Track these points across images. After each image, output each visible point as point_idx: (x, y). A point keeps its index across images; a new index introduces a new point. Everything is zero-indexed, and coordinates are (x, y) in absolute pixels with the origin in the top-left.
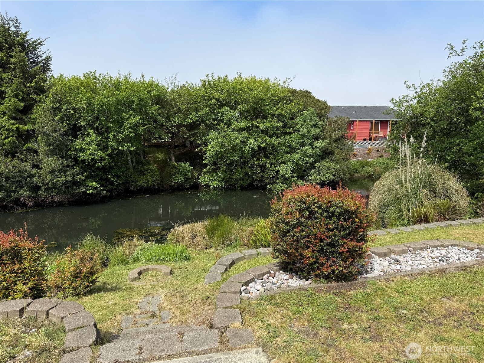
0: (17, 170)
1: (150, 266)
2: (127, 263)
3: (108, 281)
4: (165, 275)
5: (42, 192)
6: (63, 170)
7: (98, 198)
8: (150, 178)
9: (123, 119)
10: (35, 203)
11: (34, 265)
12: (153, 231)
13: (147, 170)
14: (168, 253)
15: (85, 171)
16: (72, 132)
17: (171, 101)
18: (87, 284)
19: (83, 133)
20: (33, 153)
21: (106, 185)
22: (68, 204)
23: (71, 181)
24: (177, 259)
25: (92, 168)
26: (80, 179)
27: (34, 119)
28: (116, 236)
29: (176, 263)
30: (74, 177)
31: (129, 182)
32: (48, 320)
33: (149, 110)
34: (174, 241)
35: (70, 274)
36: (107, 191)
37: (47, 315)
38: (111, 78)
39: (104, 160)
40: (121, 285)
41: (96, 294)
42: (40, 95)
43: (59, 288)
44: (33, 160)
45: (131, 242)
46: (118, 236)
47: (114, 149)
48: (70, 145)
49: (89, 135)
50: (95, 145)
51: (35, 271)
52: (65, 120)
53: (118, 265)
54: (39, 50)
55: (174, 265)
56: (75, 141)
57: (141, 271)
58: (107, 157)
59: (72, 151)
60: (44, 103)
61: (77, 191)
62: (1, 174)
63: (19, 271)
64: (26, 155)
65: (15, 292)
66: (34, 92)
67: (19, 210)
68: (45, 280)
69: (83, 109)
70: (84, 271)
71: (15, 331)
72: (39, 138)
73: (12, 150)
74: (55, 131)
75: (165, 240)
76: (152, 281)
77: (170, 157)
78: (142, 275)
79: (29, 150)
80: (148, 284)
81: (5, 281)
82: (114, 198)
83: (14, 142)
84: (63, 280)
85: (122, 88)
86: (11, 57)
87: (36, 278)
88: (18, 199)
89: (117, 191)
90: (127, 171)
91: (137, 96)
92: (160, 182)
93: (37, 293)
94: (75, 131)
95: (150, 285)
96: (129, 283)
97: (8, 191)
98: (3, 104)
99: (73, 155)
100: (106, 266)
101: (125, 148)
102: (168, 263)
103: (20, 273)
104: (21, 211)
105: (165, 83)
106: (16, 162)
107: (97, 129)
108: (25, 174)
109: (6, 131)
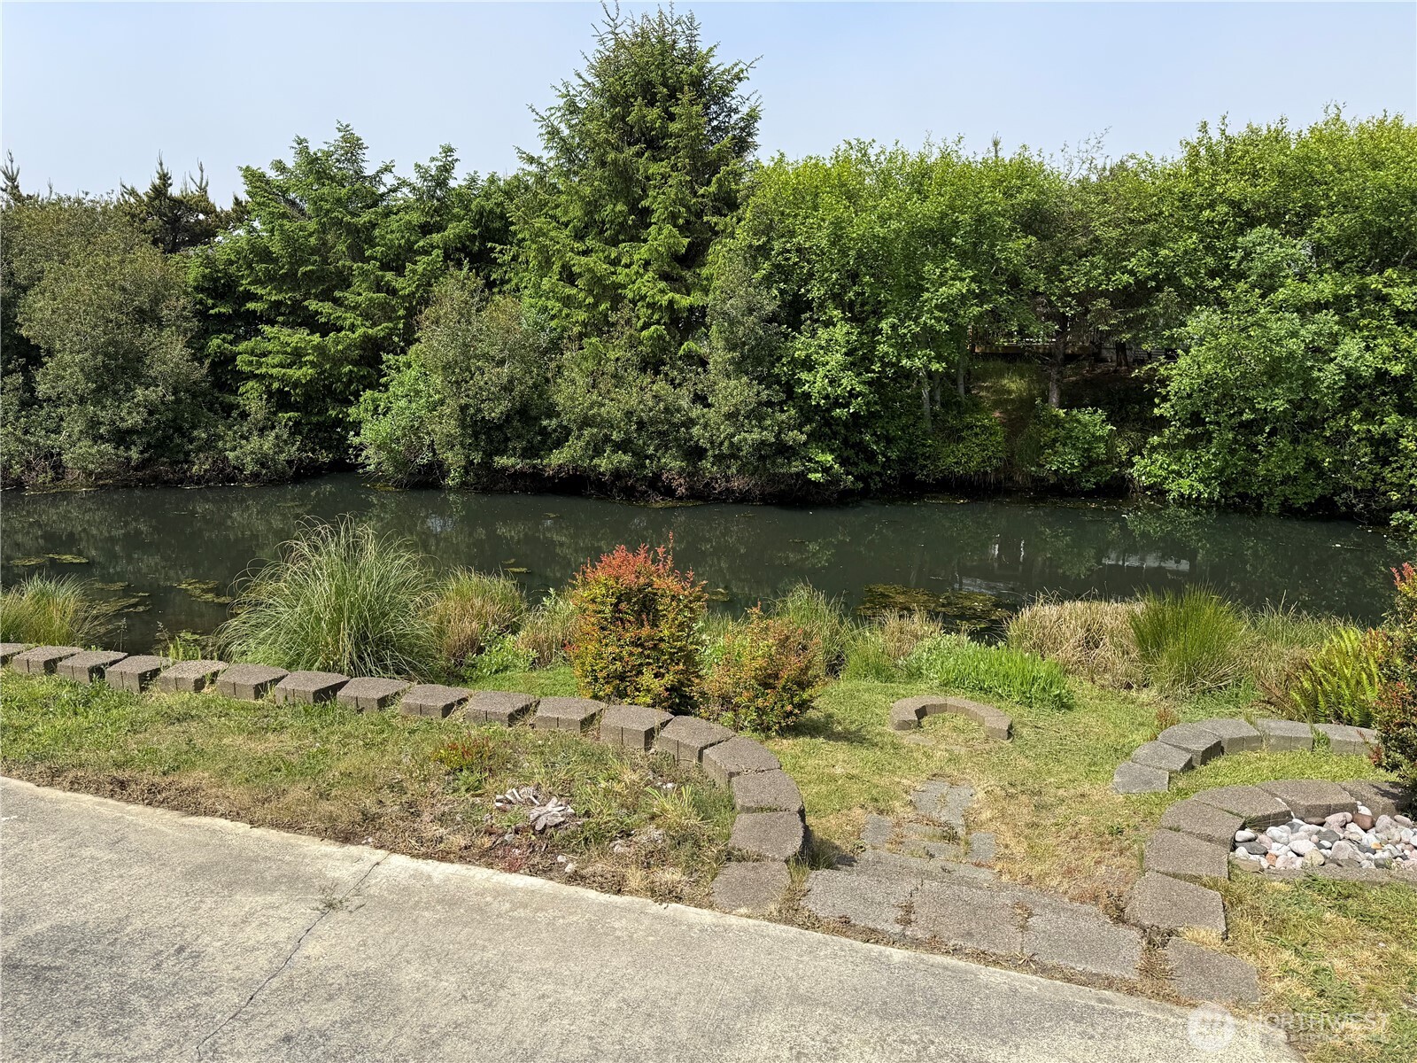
0: (662, 405)
1: (951, 700)
2: (890, 679)
3: (838, 713)
4: (992, 734)
5: (706, 464)
6: (757, 415)
7: (835, 494)
8: (977, 449)
9: (924, 279)
10: (690, 488)
11: (679, 636)
12: (967, 603)
13: (971, 428)
14: (1006, 676)
15: (809, 422)
16: (789, 315)
17: (1075, 216)
18: (789, 708)
19: (815, 317)
20: (697, 367)
21: (856, 460)
22: (760, 500)
23: (771, 445)
24: (1031, 698)
25: (826, 415)
26: (794, 441)
27: (707, 279)
28: (870, 601)
29: (1028, 709)
30: (780, 433)
31: (917, 458)
32: (701, 771)
33: (1001, 251)
34: (1026, 644)
35: (753, 674)
36: (857, 478)
37: (700, 758)
38: (903, 157)
40: (869, 732)
41: (807, 739)
42: (726, 216)
43: (726, 701)
44: (695, 384)
45: (906, 621)
46: (874, 602)
47: (888, 364)
48: (780, 347)
49: (829, 323)
50: (842, 354)
51: (681, 649)
52: (776, 282)
53: (866, 676)
54: (733, 94)
55: (1022, 712)
56: (794, 337)
57: (924, 707)
58: (866, 387)
59: (783, 365)
60: (732, 235)
61: (784, 470)
62: (629, 414)
63: (650, 644)
64: (681, 371)
65: (638, 690)
66: (713, 206)
67: (657, 502)
68: (698, 677)
69: (821, 251)
70: (785, 675)
71: (635, 777)
72: (714, 327)
73: (654, 356)
74: (750, 311)
75: (1002, 637)
76: (952, 741)
77: (1043, 392)
78: (926, 718)
79: (690, 358)
80: (943, 746)
81: (621, 659)
82: (871, 498)
83: (660, 337)
84: (737, 684)
85: (931, 187)
86: (672, 117)
87: (681, 666)
88: (657, 476)
89: (881, 481)
90: (914, 426)
91: (972, 207)
92: (1005, 464)
93: (680, 702)
94: (795, 311)
95: (946, 750)
96: (891, 730)
97: (640, 456)
98: (645, 241)
99: (785, 375)
100: (836, 672)
101: (918, 363)
102: (1003, 704)
103: (651, 649)
104: (661, 504)
105: (1062, 160)
106: (661, 386)
107: (851, 305)
108: (677, 418)
109: (647, 308)
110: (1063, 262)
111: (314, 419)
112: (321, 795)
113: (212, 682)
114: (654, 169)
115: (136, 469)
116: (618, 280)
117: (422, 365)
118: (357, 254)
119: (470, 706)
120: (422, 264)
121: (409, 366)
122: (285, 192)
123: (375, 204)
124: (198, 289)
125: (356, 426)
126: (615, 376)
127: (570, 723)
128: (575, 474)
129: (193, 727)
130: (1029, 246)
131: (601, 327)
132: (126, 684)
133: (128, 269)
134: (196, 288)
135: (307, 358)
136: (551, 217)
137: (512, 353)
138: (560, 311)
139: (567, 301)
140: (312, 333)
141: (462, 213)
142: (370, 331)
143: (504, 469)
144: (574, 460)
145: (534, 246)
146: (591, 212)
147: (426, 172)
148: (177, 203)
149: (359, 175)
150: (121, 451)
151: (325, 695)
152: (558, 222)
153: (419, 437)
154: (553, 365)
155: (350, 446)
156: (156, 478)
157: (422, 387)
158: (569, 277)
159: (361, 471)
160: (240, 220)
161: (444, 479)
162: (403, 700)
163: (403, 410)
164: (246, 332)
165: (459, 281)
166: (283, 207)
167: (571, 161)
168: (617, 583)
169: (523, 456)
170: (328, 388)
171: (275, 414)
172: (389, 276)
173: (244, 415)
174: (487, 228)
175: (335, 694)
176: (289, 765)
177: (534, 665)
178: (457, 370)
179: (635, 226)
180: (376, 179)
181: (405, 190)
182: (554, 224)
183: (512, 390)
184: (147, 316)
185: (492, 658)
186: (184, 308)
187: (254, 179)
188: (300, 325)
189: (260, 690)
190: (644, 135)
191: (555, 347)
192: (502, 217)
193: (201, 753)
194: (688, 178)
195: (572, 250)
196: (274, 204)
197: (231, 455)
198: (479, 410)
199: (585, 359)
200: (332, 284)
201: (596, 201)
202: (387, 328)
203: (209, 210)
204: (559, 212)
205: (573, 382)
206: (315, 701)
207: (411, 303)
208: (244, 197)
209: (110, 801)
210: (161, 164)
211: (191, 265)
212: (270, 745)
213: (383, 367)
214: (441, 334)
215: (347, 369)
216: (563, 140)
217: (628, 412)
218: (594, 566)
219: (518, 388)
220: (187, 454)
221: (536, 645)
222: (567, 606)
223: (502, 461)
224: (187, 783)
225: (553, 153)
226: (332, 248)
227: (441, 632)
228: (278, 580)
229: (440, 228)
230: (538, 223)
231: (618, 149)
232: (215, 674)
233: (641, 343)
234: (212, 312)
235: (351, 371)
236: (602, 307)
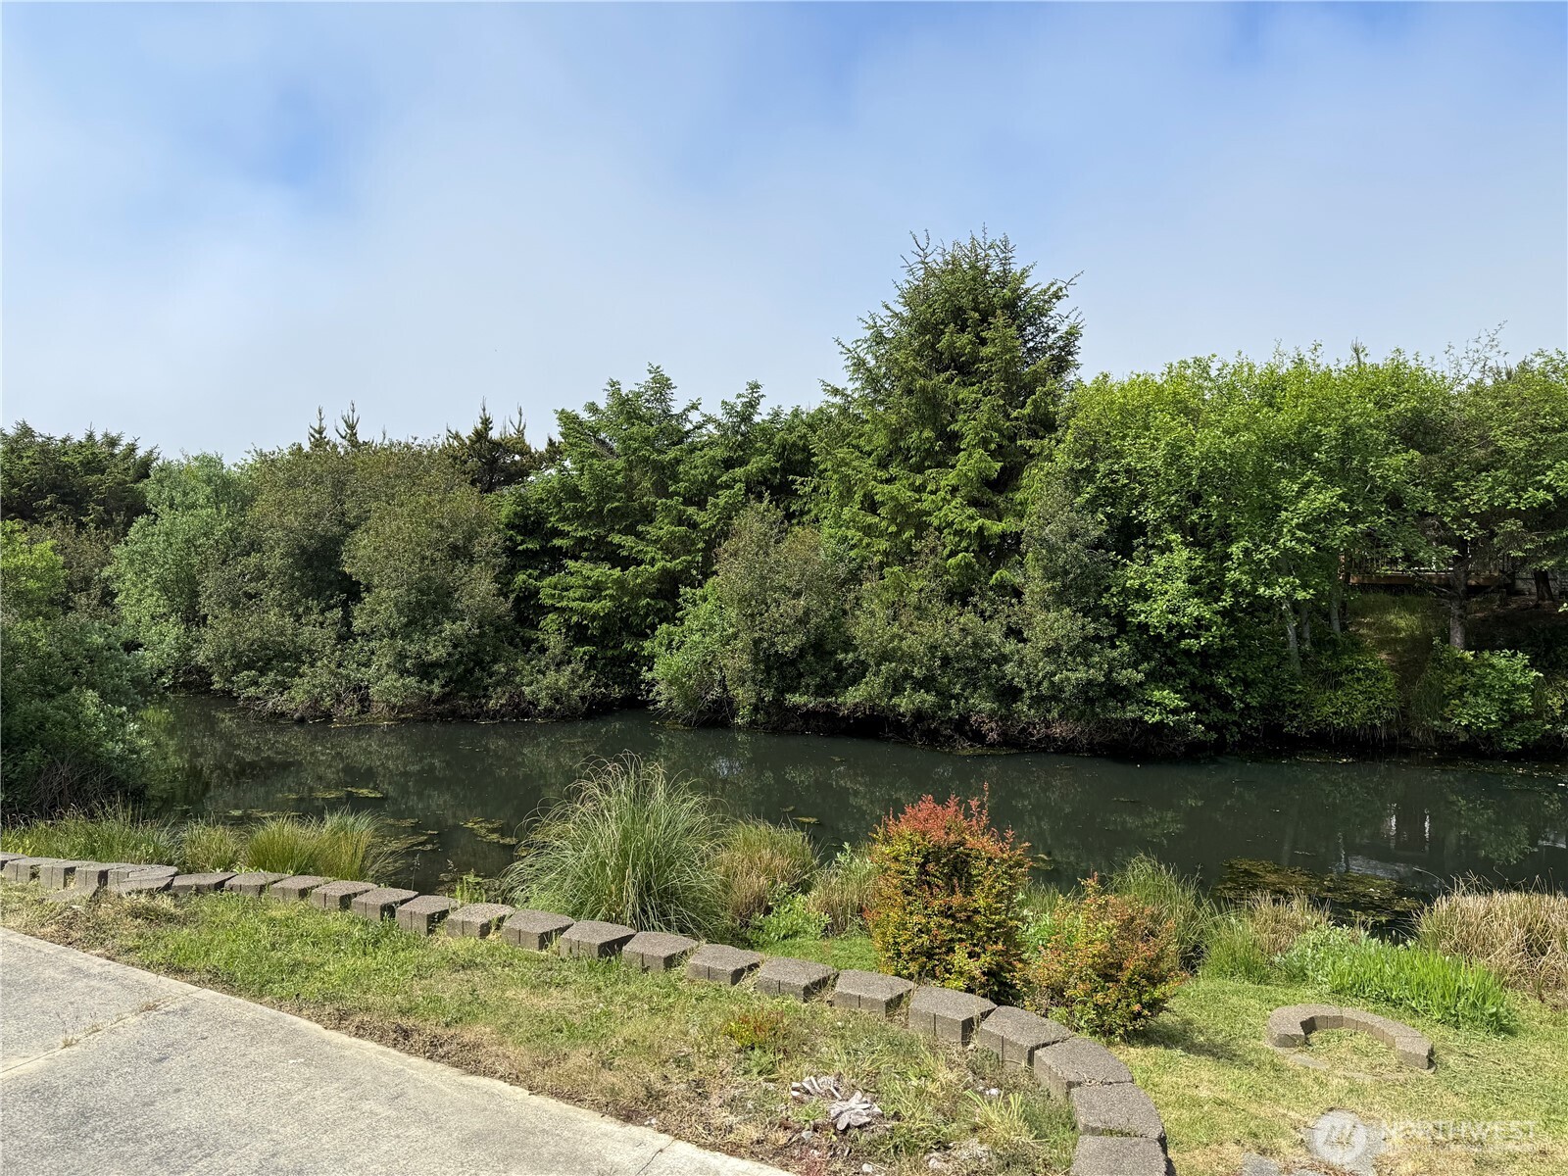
0: (969, 639)
1: (1348, 1012)
2: (1264, 979)
3: (1200, 1019)
4: (1406, 1060)
5: (1022, 706)
6: (1082, 651)
7: (1179, 745)
8: (1360, 697)
9: (1281, 498)
10: (1003, 734)
11: (996, 909)
12: (1360, 888)
13: (1352, 672)
14: (1421, 985)
15: (1147, 658)
16: (1118, 540)
17: (1468, 425)
18: (1136, 1008)
19: (1150, 542)
20: (1011, 598)
21: (1207, 706)
22: (1088, 750)
23: (1101, 685)
24: (1456, 1015)
25: (1168, 651)
26: (1129, 680)
27: (1021, 504)
28: (1231, 880)
29: (1453, 1031)
30: (1111, 671)
31: (1284, 706)
32: (1031, 1077)
33: (1376, 467)
34: (1445, 944)
35: (1090, 961)
36: (1208, 727)
37: (1030, 1061)
38: (1250, 369)
39: (1208, 629)
40: (1240, 1047)
41: (1161, 1050)
42: (1042, 438)
43: (1057, 993)
44: (1009, 616)
45: (1282, 908)
46: (1236, 882)
47: (1242, 593)
48: (1108, 576)
49: (1167, 548)
50: (1184, 582)
51: (999, 925)
52: (1102, 506)
53: (1232, 975)
54: (1051, 313)
55: (1446, 1034)
56: (1125, 565)
57: (1312, 1019)
58: (1218, 619)
59: (1113, 595)
60: (1050, 458)
61: (1117, 715)
62: (933, 648)
63: (962, 915)
64: (992, 602)
65: (948, 971)
66: (1029, 429)
67: (963, 748)
68: (1021, 961)
69: (1156, 472)
70: (1130, 965)
71: (952, 1076)
72: (1030, 555)
73: (962, 585)
74: (1073, 536)
75: (1411, 933)
76: (1352, 1066)
77: (1442, 631)
78: (1315, 1034)
79: (1002, 588)
80: (1338, 1072)
81: (928, 931)
82: (1228, 753)
83: (968, 565)
84: (1070, 973)
85: (1285, 398)
86: (983, 342)
87: (1000, 946)
88: (964, 719)
89: (1240, 732)
90: (1278, 667)
91: (1336, 419)
92: (1398, 717)
93: (1000, 989)
94: (1126, 536)
95: (1345, 1078)
96: (1270, 1046)
97: (944, 695)
98: (953, 467)
99: (1115, 606)
100: (1193, 967)
101: (1278, 592)
102: (1419, 1022)
103: (964, 921)
104: (969, 751)
105: (1447, 363)
106: (969, 618)
107: (1193, 529)
108: (988, 653)
109: (955, 535)
110: (1457, 477)
111: (609, 653)
112: (603, 1064)
113: (498, 928)
114: (963, 394)
115: (437, 702)
116: (923, 507)
117: (718, 598)
118: (661, 490)
119: (762, 973)
120: (723, 499)
121: (705, 599)
122: (595, 432)
123: (680, 441)
124: (510, 526)
125: (650, 661)
126: (917, 608)
127: (873, 1003)
128: (872, 715)
129: (477, 976)
130: (1411, 461)
131: (904, 556)
132: (415, 925)
133: (447, 507)
134: (507, 525)
135: (607, 592)
136: (854, 446)
137: (812, 584)
138: (861, 540)
139: (868, 531)
140: (613, 567)
141: (765, 446)
142: (669, 565)
143: (796, 707)
144: (870, 698)
145: (835, 477)
146: (896, 440)
147: (733, 408)
148: (496, 445)
149: (666, 413)
150: (424, 686)
151: (611, 948)
152: (861, 452)
153: (711, 673)
154: (851, 596)
155: (643, 681)
156: (453, 712)
157: (716, 620)
158: (871, 505)
159: (651, 708)
160: (552, 460)
161: (733, 718)
162: (691, 961)
163: (695, 645)
164: (551, 568)
165: (758, 513)
166: (593, 447)
167: (876, 391)
168: (924, 840)
169: (817, 694)
170: (625, 621)
171: (571, 648)
172: (691, 510)
173: (543, 650)
174: (789, 462)
175: (621, 949)
176: (571, 1026)
177: (828, 931)
178: (753, 603)
179: (941, 452)
180: (682, 417)
181: (711, 427)
182: (857, 453)
183: (808, 623)
184: (460, 553)
185: (779, 921)
186: (496, 544)
187: (568, 420)
188: (603, 560)
189: (545, 939)
190: (953, 360)
191: (855, 577)
192: (805, 449)
193: (484, 1005)
194: (1001, 402)
195: (875, 479)
196: (585, 444)
197: (527, 690)
198: (773, 644)
199: (886, 589)
200: (636, 519)
201: (902, 429)
202: (685, 561)
203: (525, 451)
204: (862, 442)
205: (872, 613)
206: (600, 956)
207: (710, 536)
208: (557, 438)
209: (393, 1051)
210: (484, 410)
211: (505, 503)
212: (552, 1002)
213: (680, 600)
214: (738, 566)
215: (644, 602)
216: (870, 371)
217: (931, 647)
218: (896, 818)
219: (814, 620)
220: (486, 689)
221: (829, 908)
222: (865, 864)
223: (795, 699)
224: (469, 1037)
225: (858, 384)
226: (638, 484)
227: (727, 887)
228: (567, 820)
229: (743, 462)
230: (841, 453)
231: (925, 376)
232: (501, 920)
233: (947, 572)
234: (520, 548)
235: (648, 603)
236: (907, 535)
